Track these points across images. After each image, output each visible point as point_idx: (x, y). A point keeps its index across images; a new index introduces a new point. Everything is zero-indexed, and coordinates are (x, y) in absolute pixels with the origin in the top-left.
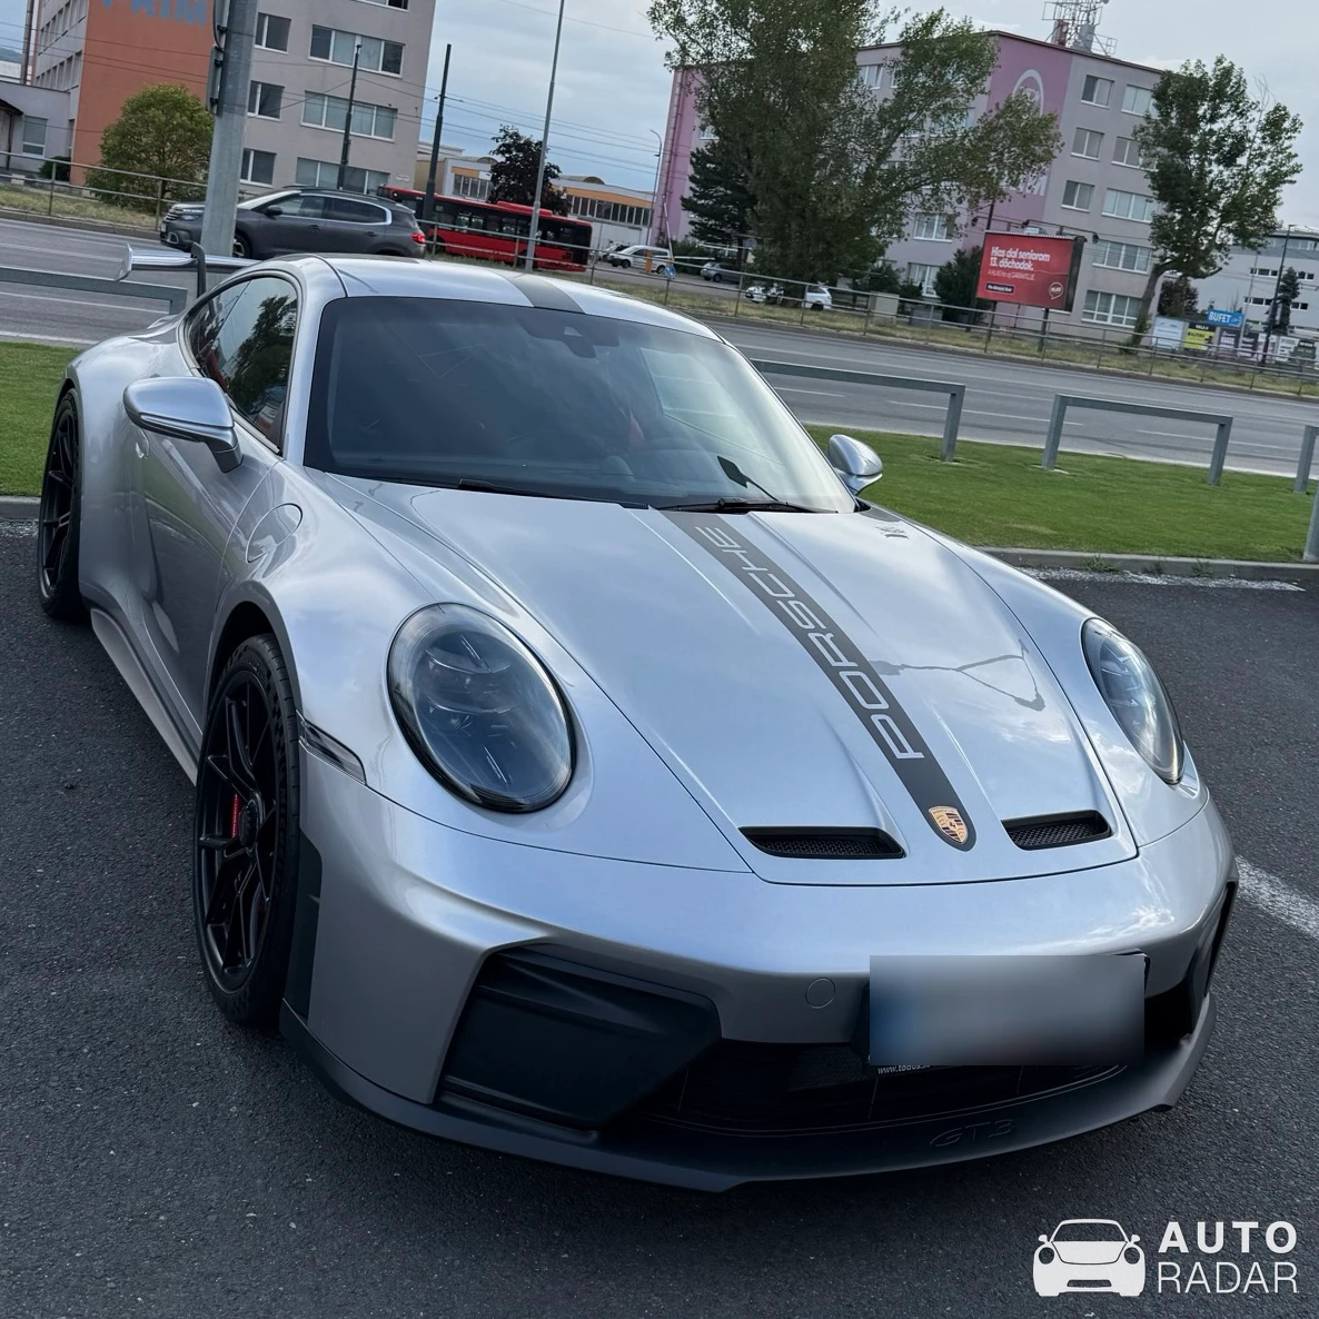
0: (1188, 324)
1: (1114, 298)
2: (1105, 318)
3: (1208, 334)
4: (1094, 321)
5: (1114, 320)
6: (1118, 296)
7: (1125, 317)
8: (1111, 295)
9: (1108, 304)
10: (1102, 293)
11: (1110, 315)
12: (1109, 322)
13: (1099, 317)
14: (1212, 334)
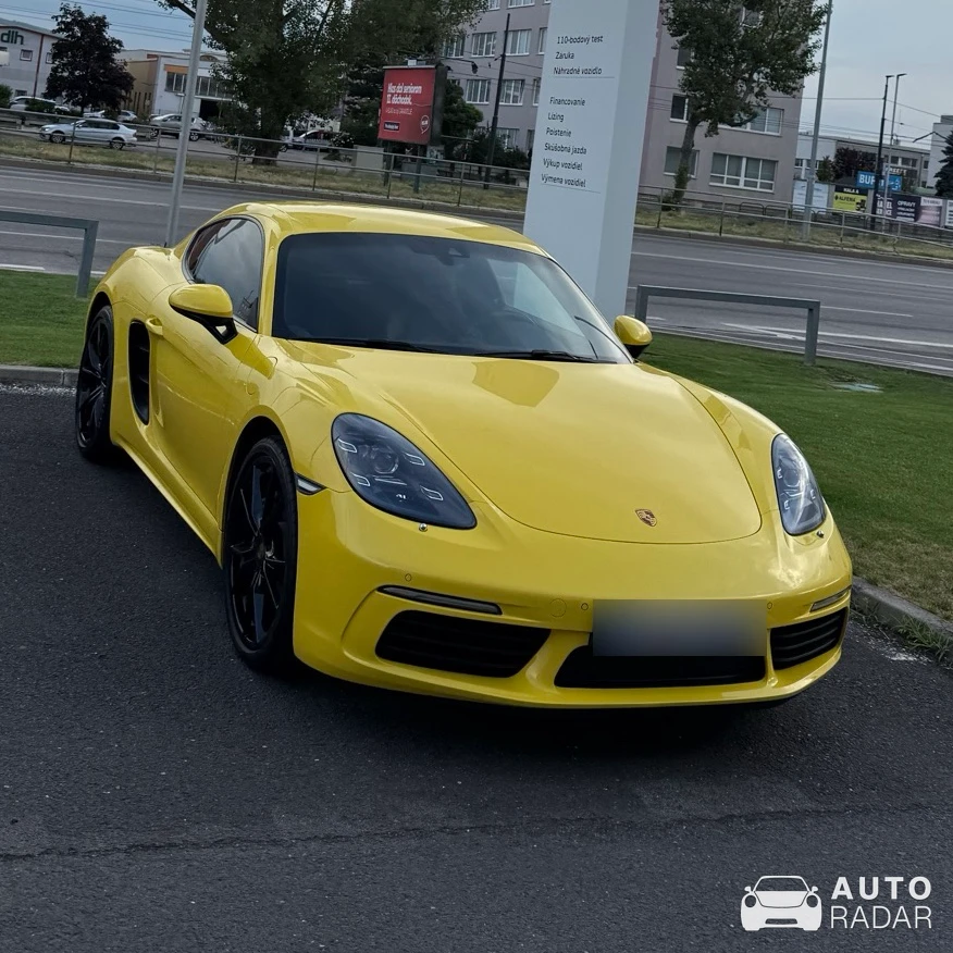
0: (834, 187)
1: (744, 161)
2: (737, 182)
3: (859, 198)
4: (725, 185)
5: (747, 183)
6: (748, 159)
7: (759, 181)
8: (740, 158)
9: (739, 168)
10: (731, 156)
11: (742, 179)
12: (741, 186)
13: (730, 181)
14: (864, 198)
